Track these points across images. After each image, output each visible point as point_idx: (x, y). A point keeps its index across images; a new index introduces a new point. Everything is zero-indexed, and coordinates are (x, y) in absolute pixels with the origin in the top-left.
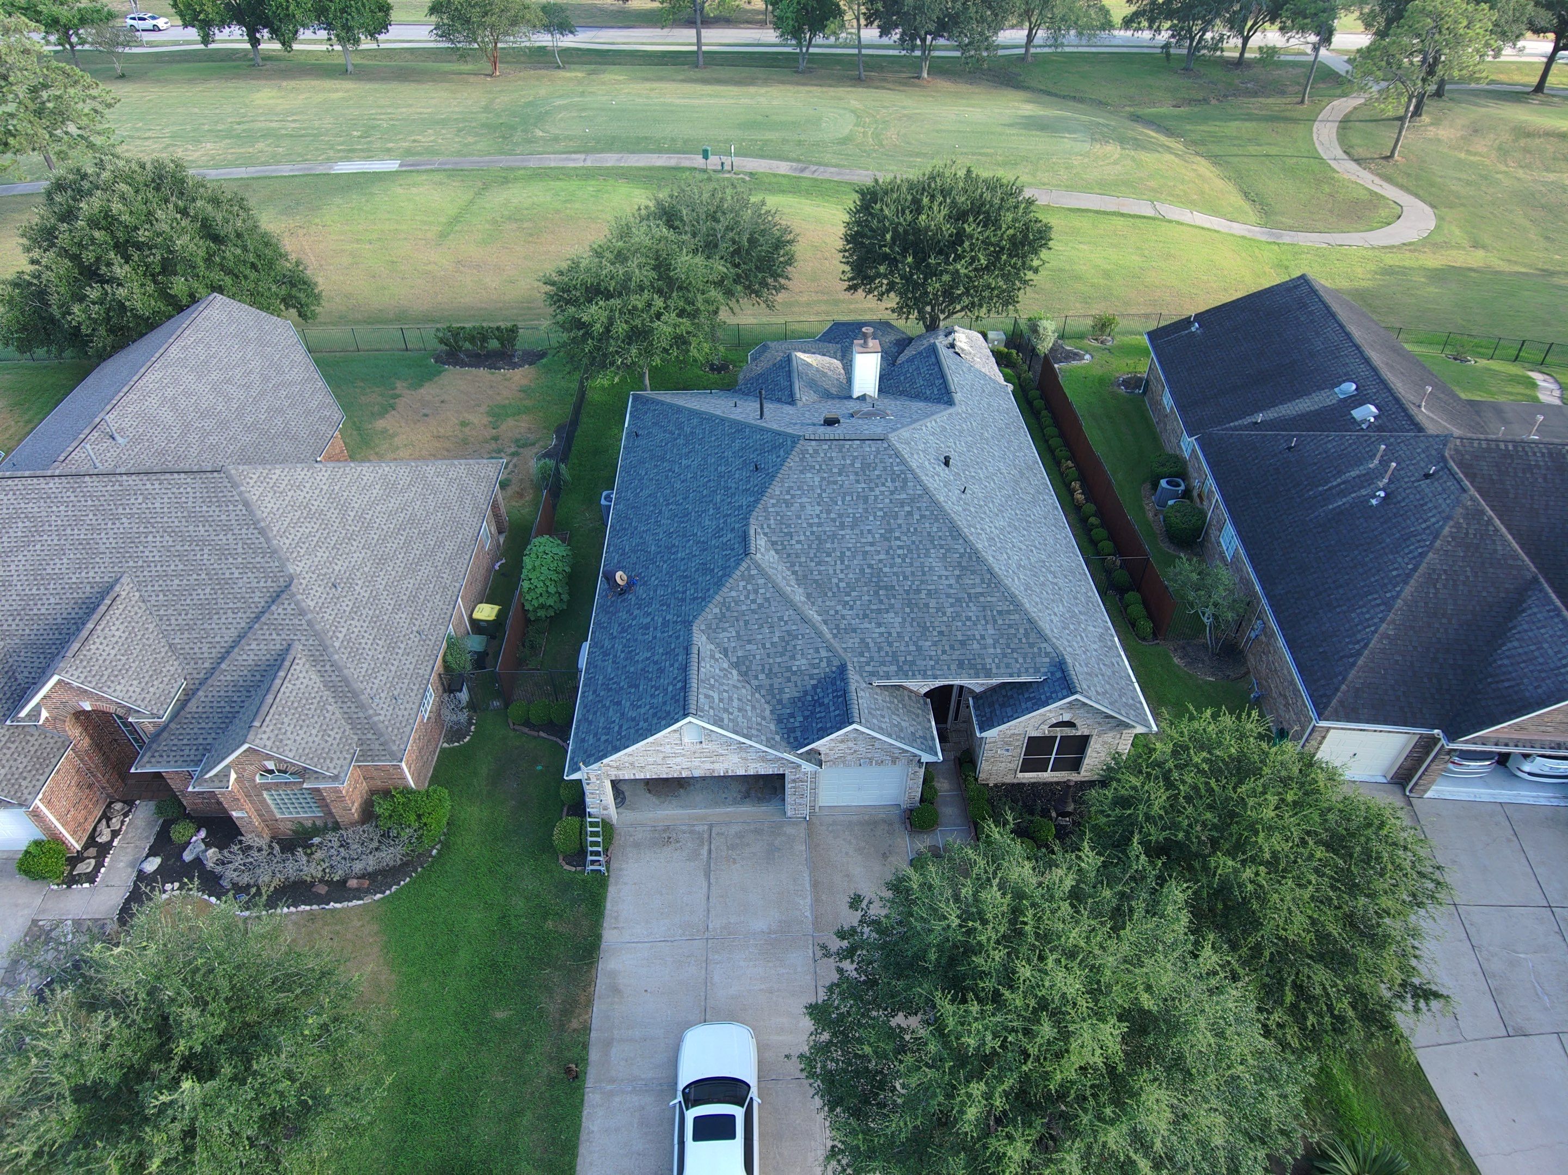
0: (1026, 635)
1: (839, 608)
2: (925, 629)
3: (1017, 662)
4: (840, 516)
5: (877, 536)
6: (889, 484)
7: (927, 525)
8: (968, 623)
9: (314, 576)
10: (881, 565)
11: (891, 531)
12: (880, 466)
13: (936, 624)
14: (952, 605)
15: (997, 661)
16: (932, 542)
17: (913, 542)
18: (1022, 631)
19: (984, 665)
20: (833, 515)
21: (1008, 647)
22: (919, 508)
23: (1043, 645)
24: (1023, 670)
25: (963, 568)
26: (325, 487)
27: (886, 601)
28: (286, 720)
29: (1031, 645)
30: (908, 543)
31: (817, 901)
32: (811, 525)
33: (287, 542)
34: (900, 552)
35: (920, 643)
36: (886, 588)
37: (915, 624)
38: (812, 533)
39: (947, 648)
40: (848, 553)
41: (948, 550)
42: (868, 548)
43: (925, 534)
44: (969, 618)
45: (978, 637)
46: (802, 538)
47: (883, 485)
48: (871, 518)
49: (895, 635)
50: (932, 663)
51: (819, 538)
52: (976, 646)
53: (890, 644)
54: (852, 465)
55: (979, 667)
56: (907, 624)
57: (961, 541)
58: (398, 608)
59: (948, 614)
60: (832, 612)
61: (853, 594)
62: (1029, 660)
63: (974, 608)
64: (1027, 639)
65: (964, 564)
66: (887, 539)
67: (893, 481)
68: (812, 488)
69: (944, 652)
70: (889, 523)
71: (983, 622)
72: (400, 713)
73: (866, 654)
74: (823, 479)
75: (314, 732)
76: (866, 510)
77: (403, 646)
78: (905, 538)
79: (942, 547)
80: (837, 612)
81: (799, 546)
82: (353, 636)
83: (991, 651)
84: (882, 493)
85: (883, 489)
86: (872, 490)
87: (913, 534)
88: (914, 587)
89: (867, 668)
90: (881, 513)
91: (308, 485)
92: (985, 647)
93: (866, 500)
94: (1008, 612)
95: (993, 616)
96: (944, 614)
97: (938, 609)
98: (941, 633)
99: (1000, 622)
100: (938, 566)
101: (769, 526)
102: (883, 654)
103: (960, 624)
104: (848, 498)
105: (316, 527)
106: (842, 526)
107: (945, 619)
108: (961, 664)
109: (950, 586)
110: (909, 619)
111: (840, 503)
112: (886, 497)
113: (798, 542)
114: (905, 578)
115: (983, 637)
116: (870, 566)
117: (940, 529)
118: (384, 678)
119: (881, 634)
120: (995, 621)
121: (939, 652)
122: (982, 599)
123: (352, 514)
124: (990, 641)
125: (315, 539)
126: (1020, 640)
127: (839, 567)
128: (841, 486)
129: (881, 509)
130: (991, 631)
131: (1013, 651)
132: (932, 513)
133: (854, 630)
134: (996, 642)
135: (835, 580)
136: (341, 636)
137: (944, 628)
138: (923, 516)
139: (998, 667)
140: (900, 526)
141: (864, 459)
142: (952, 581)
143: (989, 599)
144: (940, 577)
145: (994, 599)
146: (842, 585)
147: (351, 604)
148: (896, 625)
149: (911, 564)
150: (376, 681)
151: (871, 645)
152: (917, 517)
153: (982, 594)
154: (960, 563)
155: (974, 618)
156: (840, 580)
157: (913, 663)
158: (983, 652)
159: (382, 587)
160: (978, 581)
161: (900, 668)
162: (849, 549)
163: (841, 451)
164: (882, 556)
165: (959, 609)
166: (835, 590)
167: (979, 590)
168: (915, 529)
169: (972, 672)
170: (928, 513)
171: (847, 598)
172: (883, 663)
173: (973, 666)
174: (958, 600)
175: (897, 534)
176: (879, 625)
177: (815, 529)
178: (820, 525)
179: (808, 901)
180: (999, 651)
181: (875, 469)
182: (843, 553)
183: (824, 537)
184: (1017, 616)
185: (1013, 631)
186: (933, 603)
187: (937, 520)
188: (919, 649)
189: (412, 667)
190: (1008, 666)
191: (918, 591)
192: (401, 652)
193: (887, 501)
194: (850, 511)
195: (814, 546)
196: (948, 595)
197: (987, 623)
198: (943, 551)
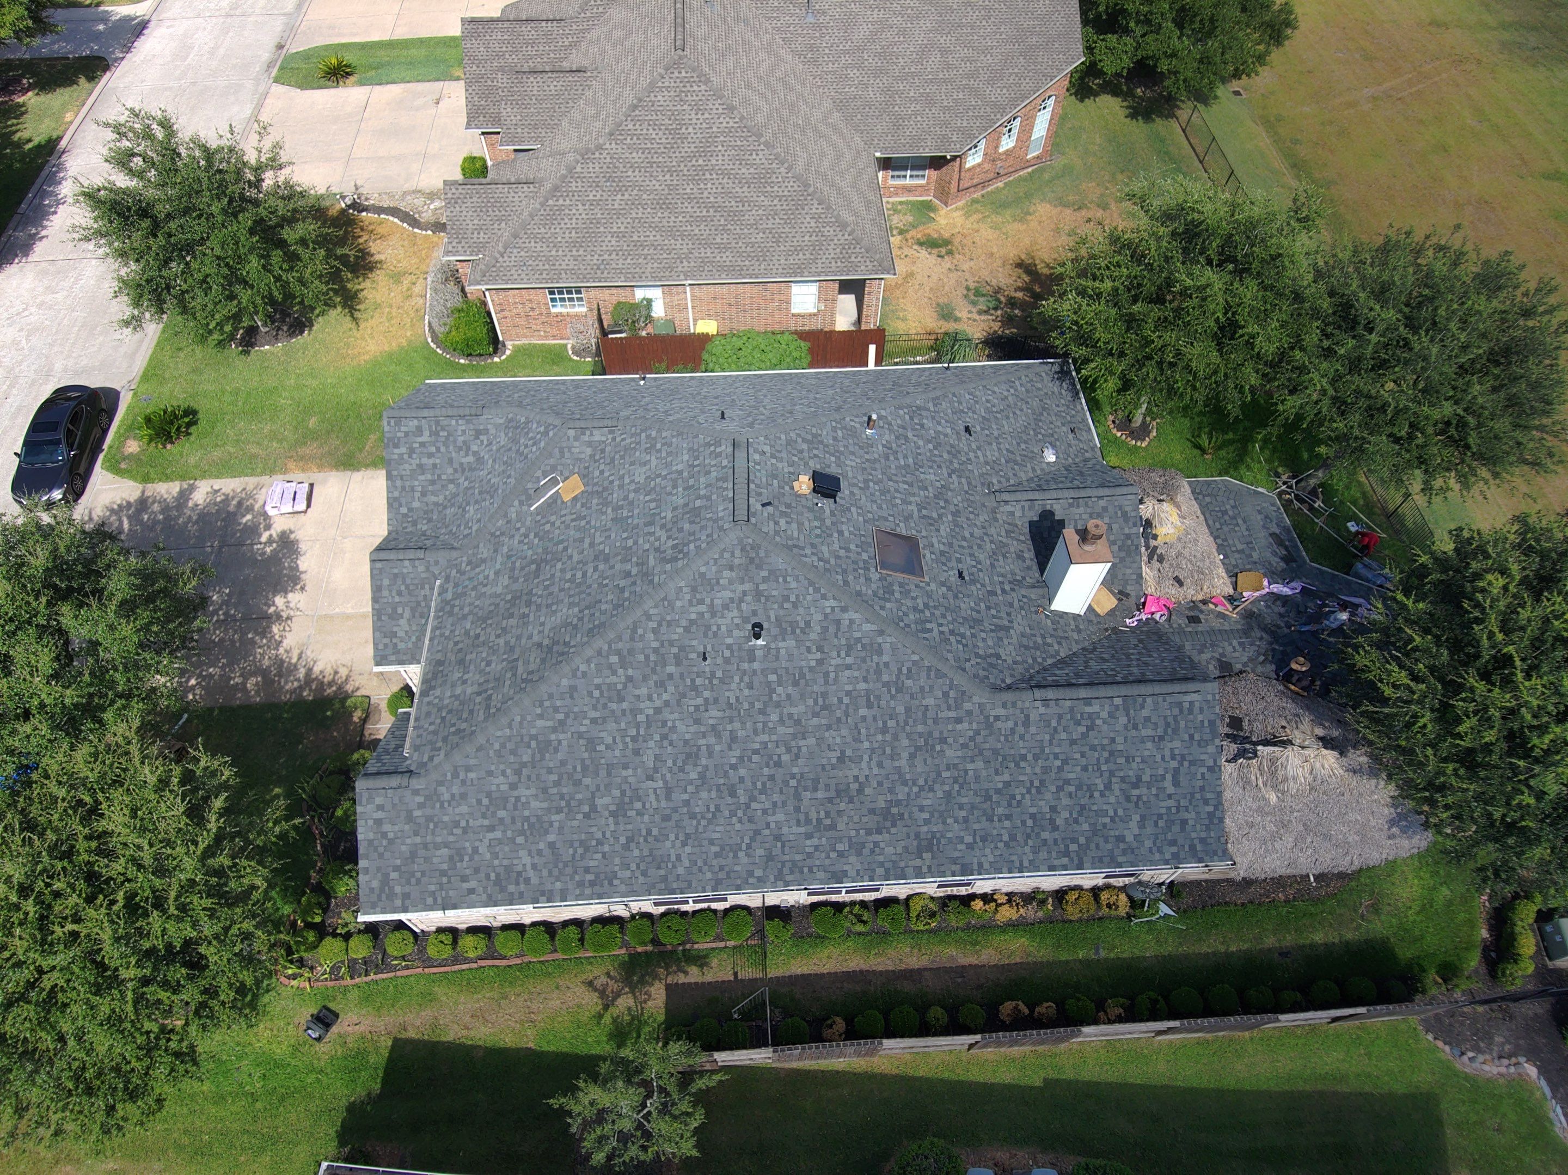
0: (459, 731)
1: (523, 530)
2: (484, 620)
3: (431, 724)
4: (632, 503)
5: (601, 547)
6: (670, 543)
7: (610, 597)
8: (483, 664)
9: (608, 160)
10: (565, 559)
11: (606, 560)
12: (696, 527)
13: (489, 630)
14: (507, 643)
15: (436, 701)
16: (587, 608)
17: (590, 586)
18: (464, 726)
19: (434, 688)
20: (632, 496)
21: (450, 712)
22: (634, 583)
23: (442, 753)
24: (421, 731)
25: (550, 649)
26: (715, 129)
27: (523, 573)
28: (475, 199)
29: (445, 739)
30: (589, 581)
31: (348, 617)
32: (622, 477)
33: (630, 126)
34: (579, 575)
35: (470, 618)
36: (538, 569)
37: (492, 608)
38: (612, 482)
39: (460, 646)
40: (583, 523)
41: (575, 627)
42: (587, 541)
43: (598, 598)
44: (488, 664)
45: (466, 677)
46: (606, 474)
47: (669, 538)
48: (624, 535)
49: (484, 590)
50: (447, 633)
51: (605, 489)
52: (457, 675)
53: (474, 588)
54: (699, 497)
55: (433, 683)
56: (492, 600)
57: (585, 639)
58: (619, 235)
59: (498, 641)
60: (518, 525)
61: (536, 541)
62: (430, 737)
63: (499, 668)
64: (454, 734)
65: (555, 648)
66: (596, 558)
67: (674, 547)
68: (667, 465)
69: (456, 643)
70: (616, 555)
71: (482, 680)
72: (513, 272)
73: (469, 568)
74: (680, 473)
75: (476, 222)
76: (636, 527)
77: (581, 252)
78: (595, 577)
79: (581, 619)
80: (518, 529)
81: (597, 473)
82: (567, 211)
83: (448, 694)
84: (659, 539)
85: (663, 539)
86: (663, 526)
87: (600, 585)
88: (534, 599)
89: (454, 572)
90: (630, 542)
91: (707, 115)
92: (453, 686)
93: (651, 523)
94: (488, 707)
95: (486, 691)
96: (498, 636)
97: (504, 630)
98: (477, 636)
99: (478, 699)
100: (557, 620)
101: (624, 440)
102: (467, 583)
103: (484, 655)
104: (653, 505)
105: (663, 141)
106: (616, 509)
107: (492, 638)
108: (440, 663)
109: (530, 637)
110: (498, 600)
111: (647, 498)
112: (652, 544)
113: (602, 472)
114: (546, 588)
115: (465, 682)
116: (565, 549)
117: (603, 613)
118: (539, 249)
119: (487, 577)
120: (479, 694)
121: (457, 639)
122: (509, 675)
123: (701, 162)
124: (458, 691)
125: (649, 145)
126: (454, 725)
127: (568, 518)
128: (670, 494)
129: (636, 543)
130: (469, 690)
131: (443, 719)
132: (628, 599)
133: (496, 551)
134: (457, 697)
135: (553, 518)
136: (561, 202)
137: (482, 639)
138: (622, 590)
139: (429, 703)
140: (612, 567)
141: (706, 508)
142: (536, 638)
143: (508, 683)
144: (542, 624)
145: (506, 690)
146: (548, 527)
147: (598, 197)
148: (494, 589)
149: (561, 590)
150: (533, 244)
151: (478, 570)
152: (622, 583)
153: (514, 675)
154: (558, 642)
155: (488, 669)
156: (553, 524)
157: (451, 613)
158: (449, 685)
159: (634, 215)
160: (532, 667)
161: (447, 602)
162: (588, 523)
163: (718, 480)
164: (575, 558)
165: (502, 651)
166: (544, 521)
167: (520, 670)
168: (607, 585)
169: (430, 676)
170: (627, 594)
171: (532, 536)
172: (456, 585)
173: (435, 675)
174: (512, 649)
175: (601, 567)
176: (497, 573)
177: (616, 483)
178: (621, 487)
179: (350, 611)
180: (446, 702)
181: (691, 523)
182: (584, 517)
183: (605, 494)
184: (481, 716)
185: (464, 716)
186: (513, 622)
187: (616, 607)
188: (465, 617)
189: (564, 267)
190: (428, 714)
191: (529, 604)
192: (574, 253)
193: (647, 546)
194: (636, 511)
195: (596, 488)
196: (519, 638)
197: (480, 684)
198: (575, 621)
